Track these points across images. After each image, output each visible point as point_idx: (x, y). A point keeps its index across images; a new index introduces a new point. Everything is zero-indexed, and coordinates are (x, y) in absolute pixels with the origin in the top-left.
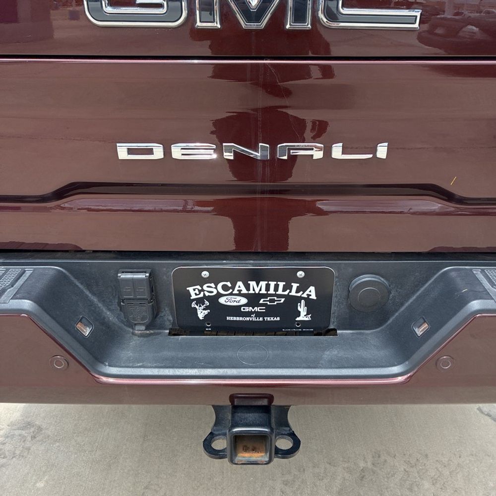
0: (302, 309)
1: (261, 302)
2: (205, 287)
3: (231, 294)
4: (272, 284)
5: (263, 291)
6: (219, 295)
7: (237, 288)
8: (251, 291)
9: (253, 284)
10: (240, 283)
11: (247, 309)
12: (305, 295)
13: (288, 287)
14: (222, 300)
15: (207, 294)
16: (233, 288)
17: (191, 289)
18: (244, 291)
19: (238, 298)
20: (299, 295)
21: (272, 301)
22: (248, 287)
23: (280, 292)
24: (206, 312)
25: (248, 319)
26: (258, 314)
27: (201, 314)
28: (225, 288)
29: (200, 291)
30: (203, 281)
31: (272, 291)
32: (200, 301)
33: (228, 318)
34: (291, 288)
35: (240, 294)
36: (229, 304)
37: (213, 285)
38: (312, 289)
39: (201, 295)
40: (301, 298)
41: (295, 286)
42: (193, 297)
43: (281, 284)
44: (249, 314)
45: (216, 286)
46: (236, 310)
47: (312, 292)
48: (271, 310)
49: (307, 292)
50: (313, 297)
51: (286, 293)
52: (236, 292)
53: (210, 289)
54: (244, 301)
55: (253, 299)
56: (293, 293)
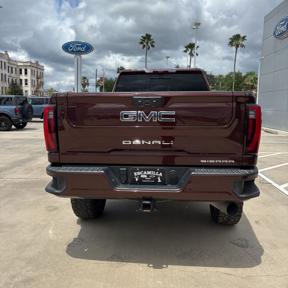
0: (159, 179)
1: (150, 176)
2: (138, 173)
3: (143, 174)
4: (152, 172)
5: (150, 174)
6: (141, 175)
7: (145, 173)
8: (148, 174)
9: (148, 172)
10: (145, 172)
11: (147, 178)
12: (159, 175)
13: (155, 173)
14: (141, 176)
15: (138, 174)
16: (144, 173)
17: (135, 173)
18: (146, 174)
19: (145, 176)
20: (158, 175)
21: (152, 176)
22: (147, 173)
23: (154, 174)
24: (138, 179)
25: (147, 181)
26: (149, 180)
27: (137, 180)
28: (142, 173)
29: (137, 174)
30: (137, 171)
31: (152, 174)
32: (136, 176)
33: (143, 181)
34: (156, 173)
35: (145, 175)
36: (143, 177)
37: (139, 172)
38: (161, 173)
39: (137, 175)
40: (159, 176)
41: (157, 173)
42: (135, 175)
43: (154, 172)
44: (147, 180)
45: (140, 172)
46: (144, 179)
47: (161, 174)
48: (152, 179)
49: (160, 174)
50: (161, 176)
51: (155, 174)
52: (144, 174)
53: (139, 173)
54: (146, 176)
55: (148, 176)
56: (157, 175)
